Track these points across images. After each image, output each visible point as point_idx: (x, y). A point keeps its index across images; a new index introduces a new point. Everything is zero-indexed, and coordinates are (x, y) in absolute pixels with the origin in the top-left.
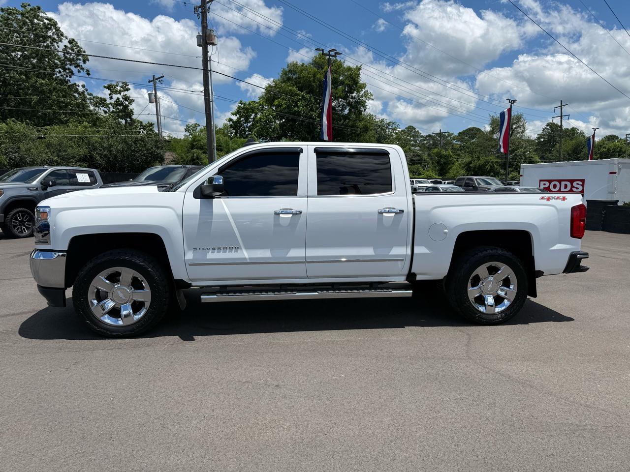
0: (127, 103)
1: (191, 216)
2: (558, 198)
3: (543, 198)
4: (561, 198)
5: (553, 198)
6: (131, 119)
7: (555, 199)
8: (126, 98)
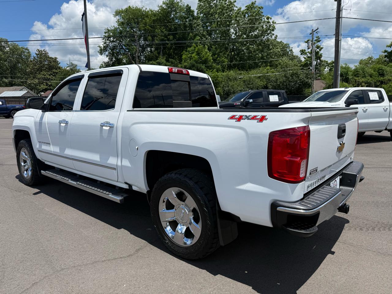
0: (318, 50)
1: (37, 122)
2: (254, 118)
3: (232, 118)
4: (258, 117)
5: (247, 118)
6: (320, 60)
7: (248, 119)
8: (318, 47)
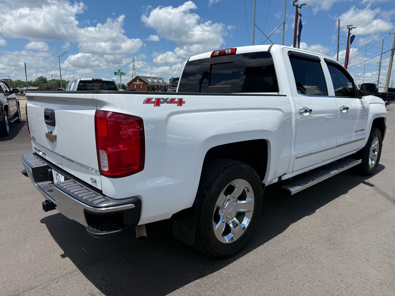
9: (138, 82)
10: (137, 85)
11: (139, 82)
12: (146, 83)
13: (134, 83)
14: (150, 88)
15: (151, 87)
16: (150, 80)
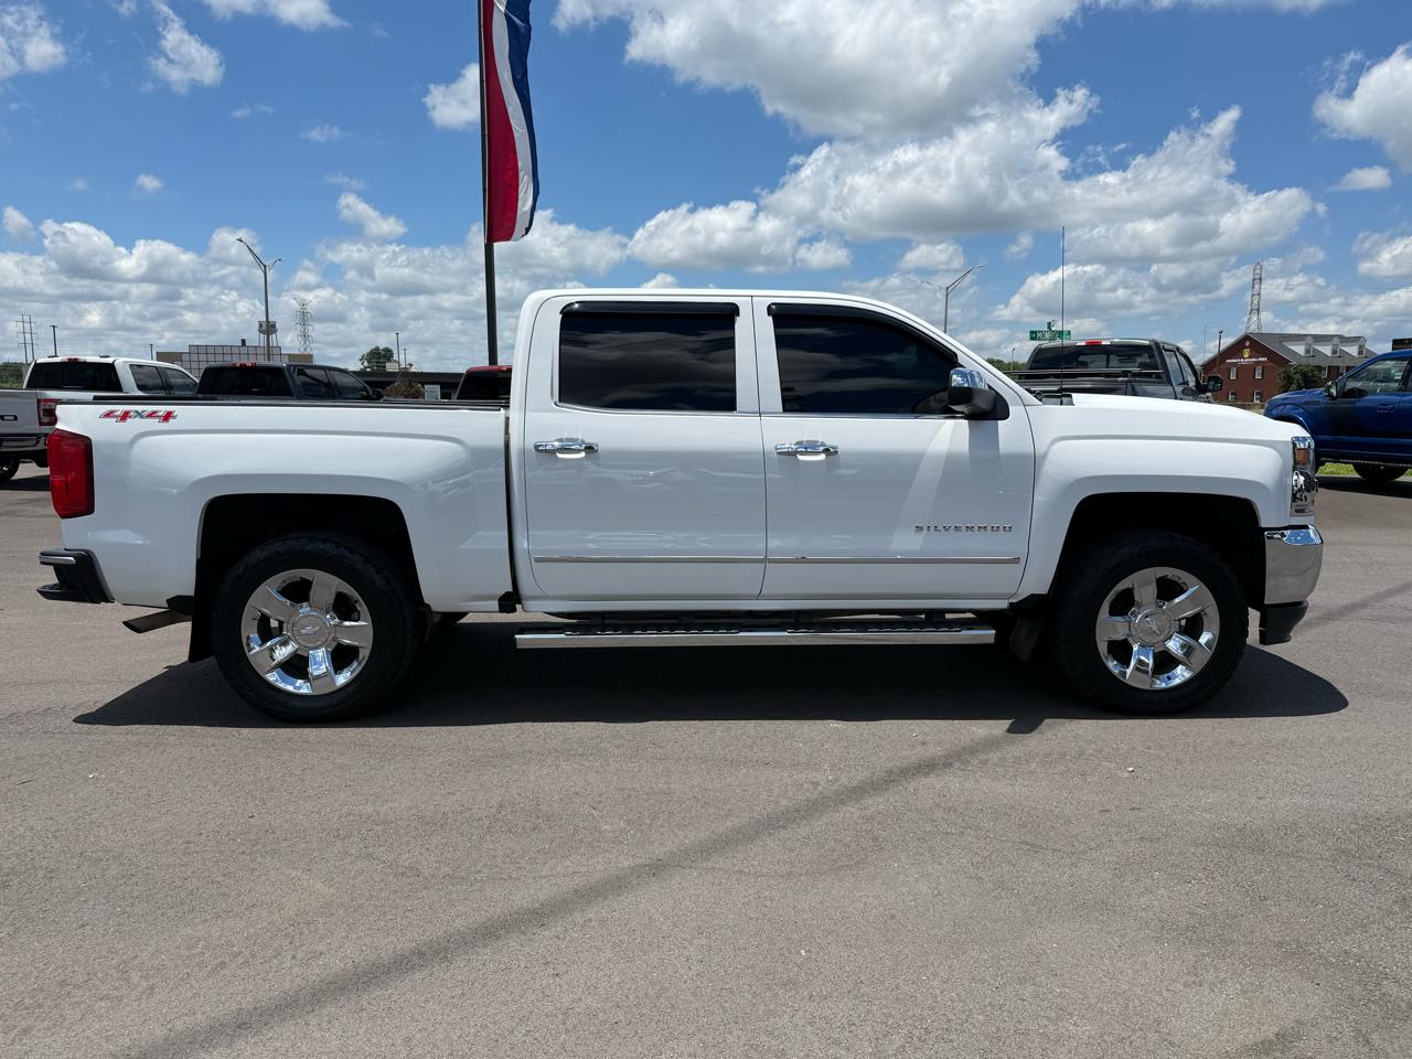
9: (1247, 358)
10: (1240, 368)
11: (1250, 357)
12: (1277, 360)
13: (1229, 361)
14: (1293, 379)
15: (1298, 376)
16: (1300, 349)
